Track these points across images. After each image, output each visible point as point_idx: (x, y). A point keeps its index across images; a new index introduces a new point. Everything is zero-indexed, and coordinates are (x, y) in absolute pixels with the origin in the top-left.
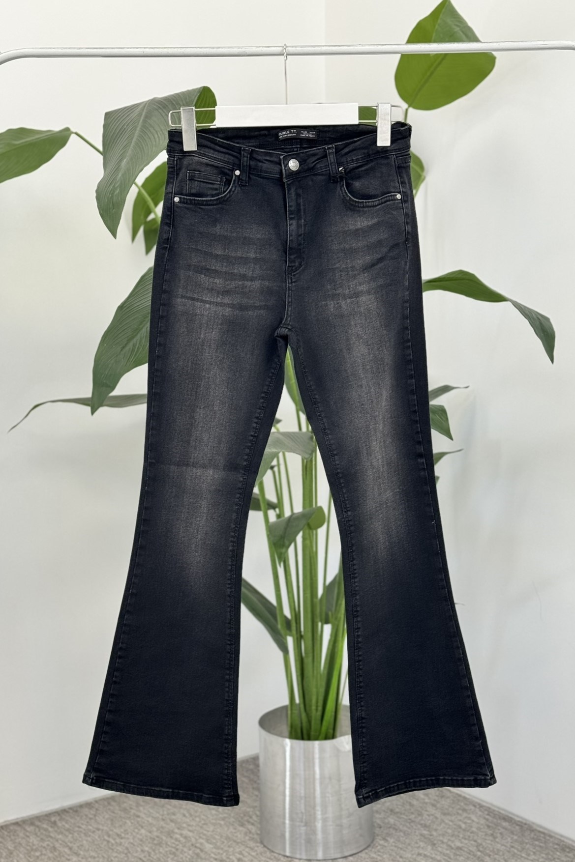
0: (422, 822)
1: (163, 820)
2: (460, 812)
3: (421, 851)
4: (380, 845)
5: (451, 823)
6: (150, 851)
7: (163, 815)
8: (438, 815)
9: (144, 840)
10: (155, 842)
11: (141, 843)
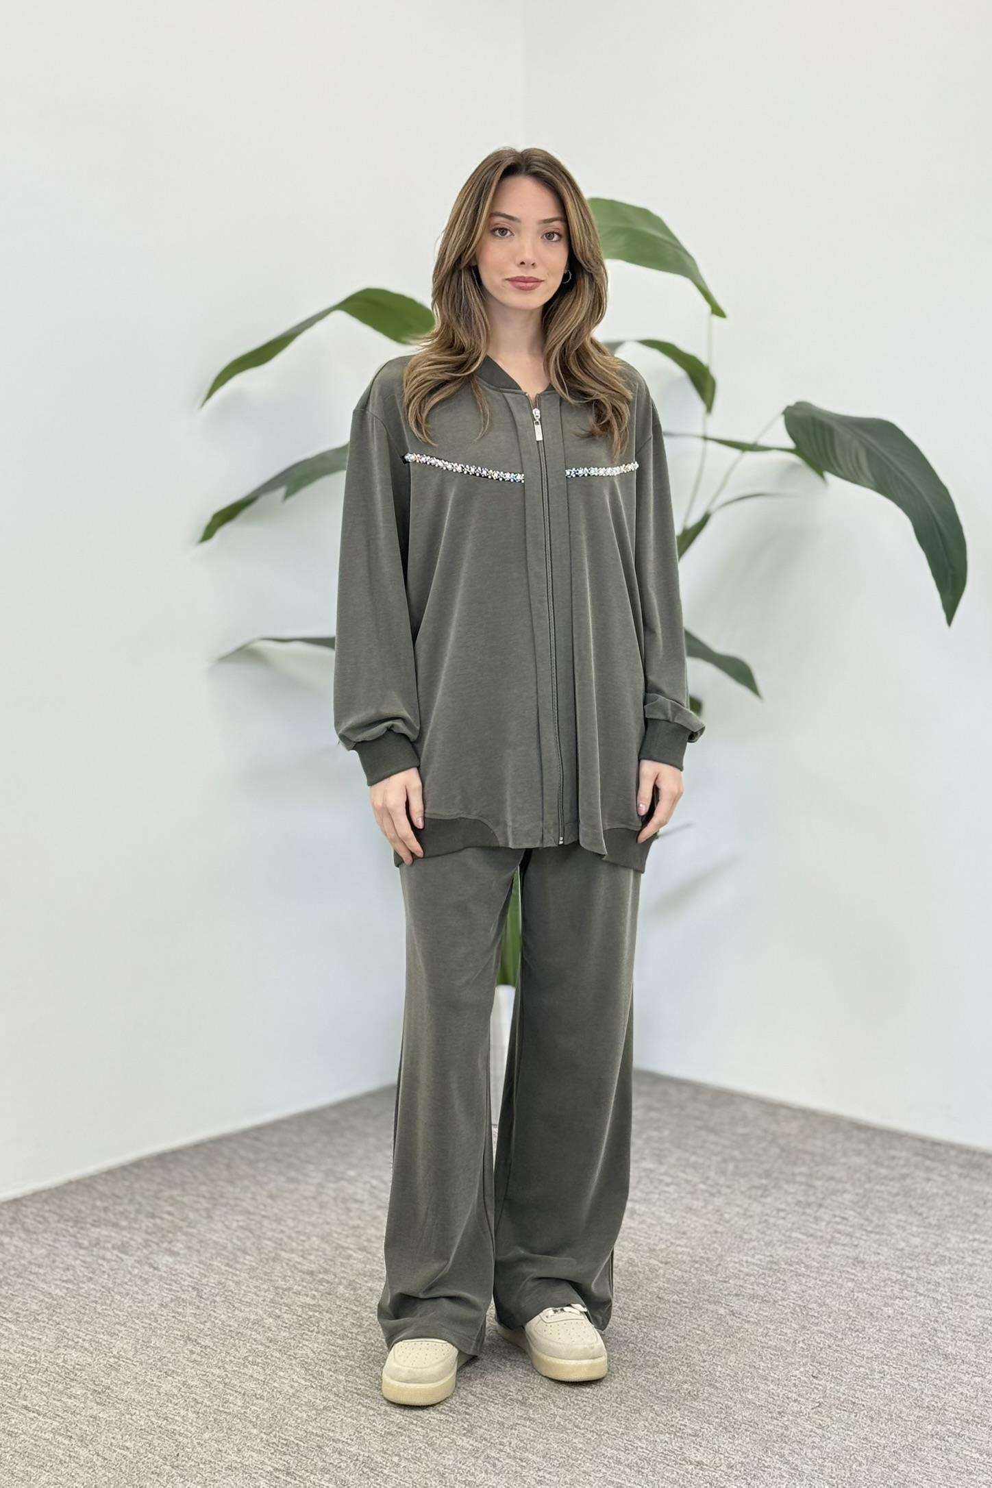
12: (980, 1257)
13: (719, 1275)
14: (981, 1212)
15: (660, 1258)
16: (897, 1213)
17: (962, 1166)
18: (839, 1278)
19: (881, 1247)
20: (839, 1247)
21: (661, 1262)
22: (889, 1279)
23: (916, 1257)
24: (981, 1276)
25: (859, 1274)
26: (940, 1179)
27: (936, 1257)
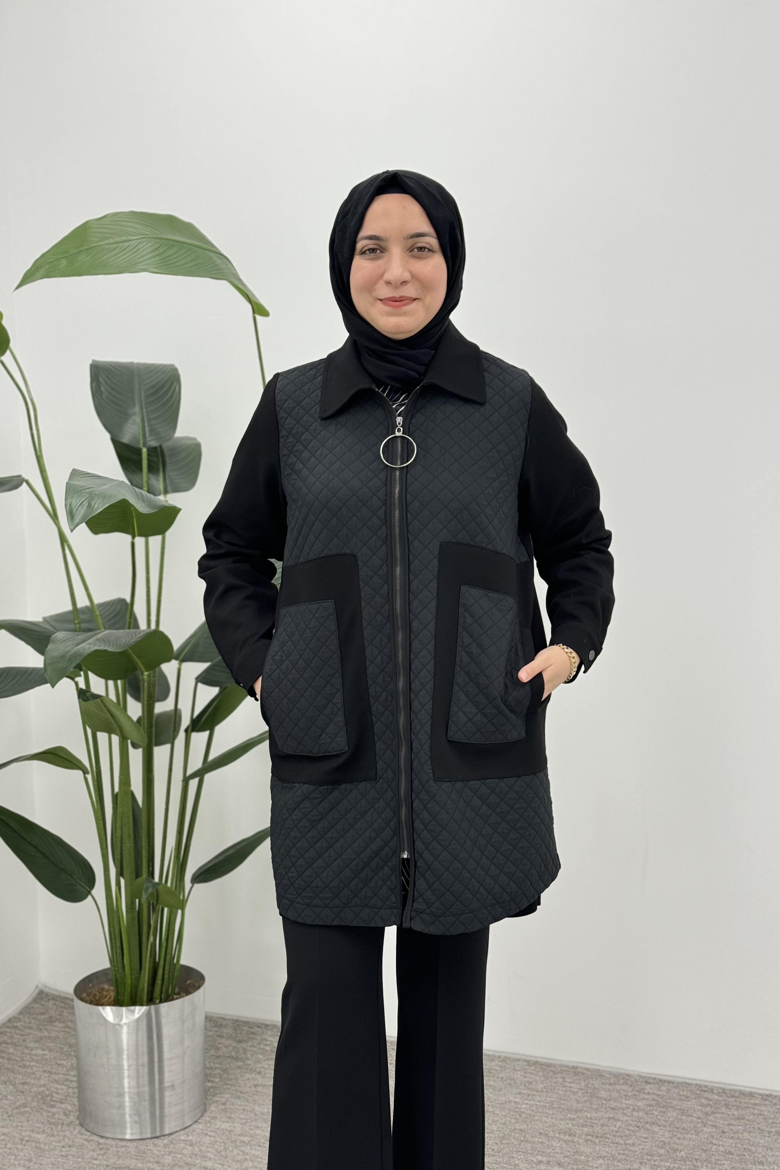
0: (227, 1055)
2: (251, 1036)
3: (255, 1083)
4: (212, 1087)
5: (255, 1049)
8: (235, 1044)
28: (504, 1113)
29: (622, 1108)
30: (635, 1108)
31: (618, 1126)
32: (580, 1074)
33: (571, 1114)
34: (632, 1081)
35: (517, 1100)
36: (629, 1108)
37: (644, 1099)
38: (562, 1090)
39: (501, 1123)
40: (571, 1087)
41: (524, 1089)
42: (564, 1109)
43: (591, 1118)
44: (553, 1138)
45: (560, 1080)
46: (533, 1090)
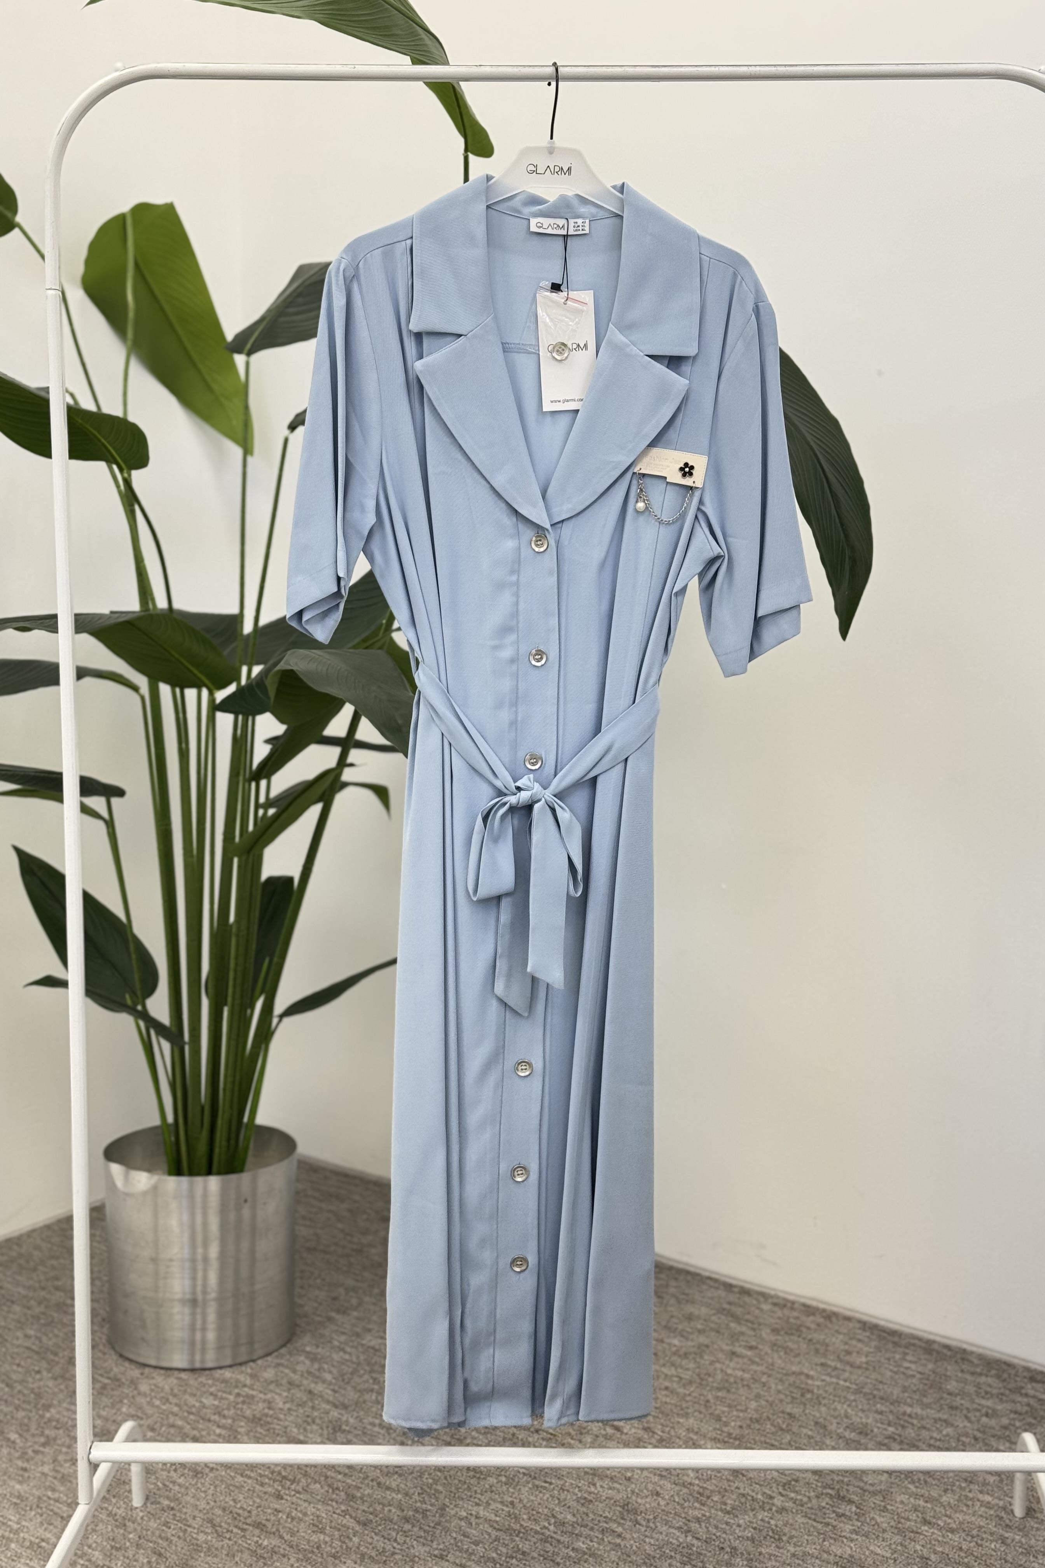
1: (43, 1289)
6: (39, 1335)
7: (40, 1282)
9: (23, 1320)
10: (42, 1321)
11: (19, 1325)
12: (793, 1495)
13: (435, 1545)
14: (796, 1411)
15: (359, 1514)
16: (686, 1415)
17: (775, 1331)
18: (599, 1544)
19: (662, 1482)
20: (606, 1483)
21: (358, 1522)
22: (669, 1543)
23: (708, 1497)
24: (794, 1532)
25: (628, 1536)
26: (749, 1353)
27: (734, 1497)
28: (780, 1387)
29: (968, 1409)
30: (990, 1411)
31: (944, 1432)
32: (935, 1354)
33: (882, 1404)
34: (1010, 1374)
35: (812, 1373)
36: (978, 1410)
37: (1014, 1402)
38: (891, 1370)
39: (767, 1401)
40: (907, 1368)
41: (833, 1360)
42: (875, 1396)
43: (910, 1416)
44: (831, 1432)
45: (897, 1356)
46: (848, 1363)
